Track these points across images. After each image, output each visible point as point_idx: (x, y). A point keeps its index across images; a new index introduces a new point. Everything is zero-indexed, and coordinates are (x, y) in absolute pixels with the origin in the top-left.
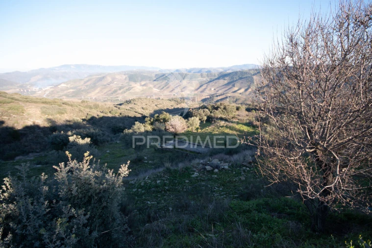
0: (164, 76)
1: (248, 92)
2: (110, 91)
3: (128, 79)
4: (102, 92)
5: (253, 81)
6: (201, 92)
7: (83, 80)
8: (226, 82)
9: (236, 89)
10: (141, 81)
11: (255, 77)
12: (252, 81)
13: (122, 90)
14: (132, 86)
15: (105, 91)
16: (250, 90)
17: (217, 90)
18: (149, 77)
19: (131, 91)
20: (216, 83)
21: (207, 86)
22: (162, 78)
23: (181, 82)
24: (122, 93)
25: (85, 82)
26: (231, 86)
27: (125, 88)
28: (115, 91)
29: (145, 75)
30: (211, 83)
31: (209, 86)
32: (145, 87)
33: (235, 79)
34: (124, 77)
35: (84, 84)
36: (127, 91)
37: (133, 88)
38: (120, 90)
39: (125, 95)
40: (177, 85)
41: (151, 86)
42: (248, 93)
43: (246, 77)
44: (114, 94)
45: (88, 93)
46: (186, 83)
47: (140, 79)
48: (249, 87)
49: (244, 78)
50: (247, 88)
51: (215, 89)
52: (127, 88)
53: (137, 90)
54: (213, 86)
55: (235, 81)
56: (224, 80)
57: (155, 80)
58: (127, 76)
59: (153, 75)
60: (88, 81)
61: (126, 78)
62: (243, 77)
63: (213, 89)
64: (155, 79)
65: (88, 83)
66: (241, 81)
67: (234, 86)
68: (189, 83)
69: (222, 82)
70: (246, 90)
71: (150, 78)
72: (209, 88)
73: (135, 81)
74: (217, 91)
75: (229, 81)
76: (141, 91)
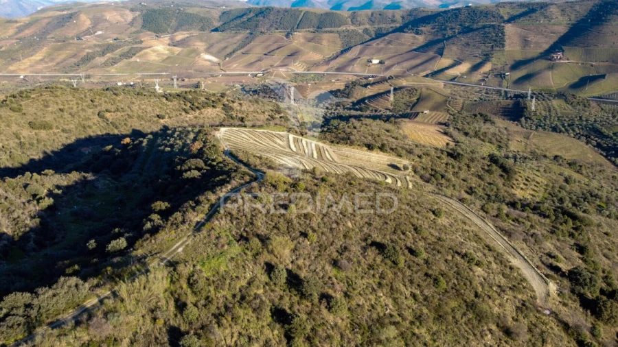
0: (245, 18)
1: (477, 76)
2: (74, 56)
3: (140, 21)
4: (52, 60)
5: (503, 39)
6: (339, 69)
7: (16, 22)
8: (421, 40)
9: (445, 62)
10: (176, 31)
11: (509, 28)
12: (499, 41)
13: (109, 55)
14: (143, 45)
15: (62, 56)
16: (487, 67)
17: (387, 63)
18: (202, 20)
19: (133, 59)
20: (390, 42)
21: (361, 52)
22: (238, 22)
23: (287, 36)
24: (105, 64)
25: (20, 30)
26: (431, 54)
27: (118, 51)
28: (88, 59)
29: (190, 11)
30: (374, 44)
31: (367, 52)
32: (178, 50)
33: (449, 33)
34: (130, 16)
35: (16, 34)
36: (120, 60)
37: (142, 49)
38: (103, 54)
39: (112, 70)
40: (275, 46)
41: (200, 45)
42: (480, 77)
43: (484, 27)
44: (82, 67)
45: (14, 60)
46: (302, 40)
47: (174, 23)
48: (487, 58)
49: (477, 29)
50: (479, 61)
51: (381, 62)
52: (126, 49)
53: (153, 57)
54: (379, 51)
55: (449, 38)
56: (417, 33)
57: (216, 30)
58: (138, 13)
59: (216, 14)
60: (27, 26)
61: (134, 19)
62: (475, 26)
63: (376, 61)
64: (217, 24)
65: (27, 32)
66: (464, 39)
67: (441, 54)
68: (310, 40)
69: (410, 40)
70: (475, 68)
71: (202, 23)
72: (365, 58)
73: (158, 31)
74: (388, 68)
75: (430, 38)
76: (163, 61)
